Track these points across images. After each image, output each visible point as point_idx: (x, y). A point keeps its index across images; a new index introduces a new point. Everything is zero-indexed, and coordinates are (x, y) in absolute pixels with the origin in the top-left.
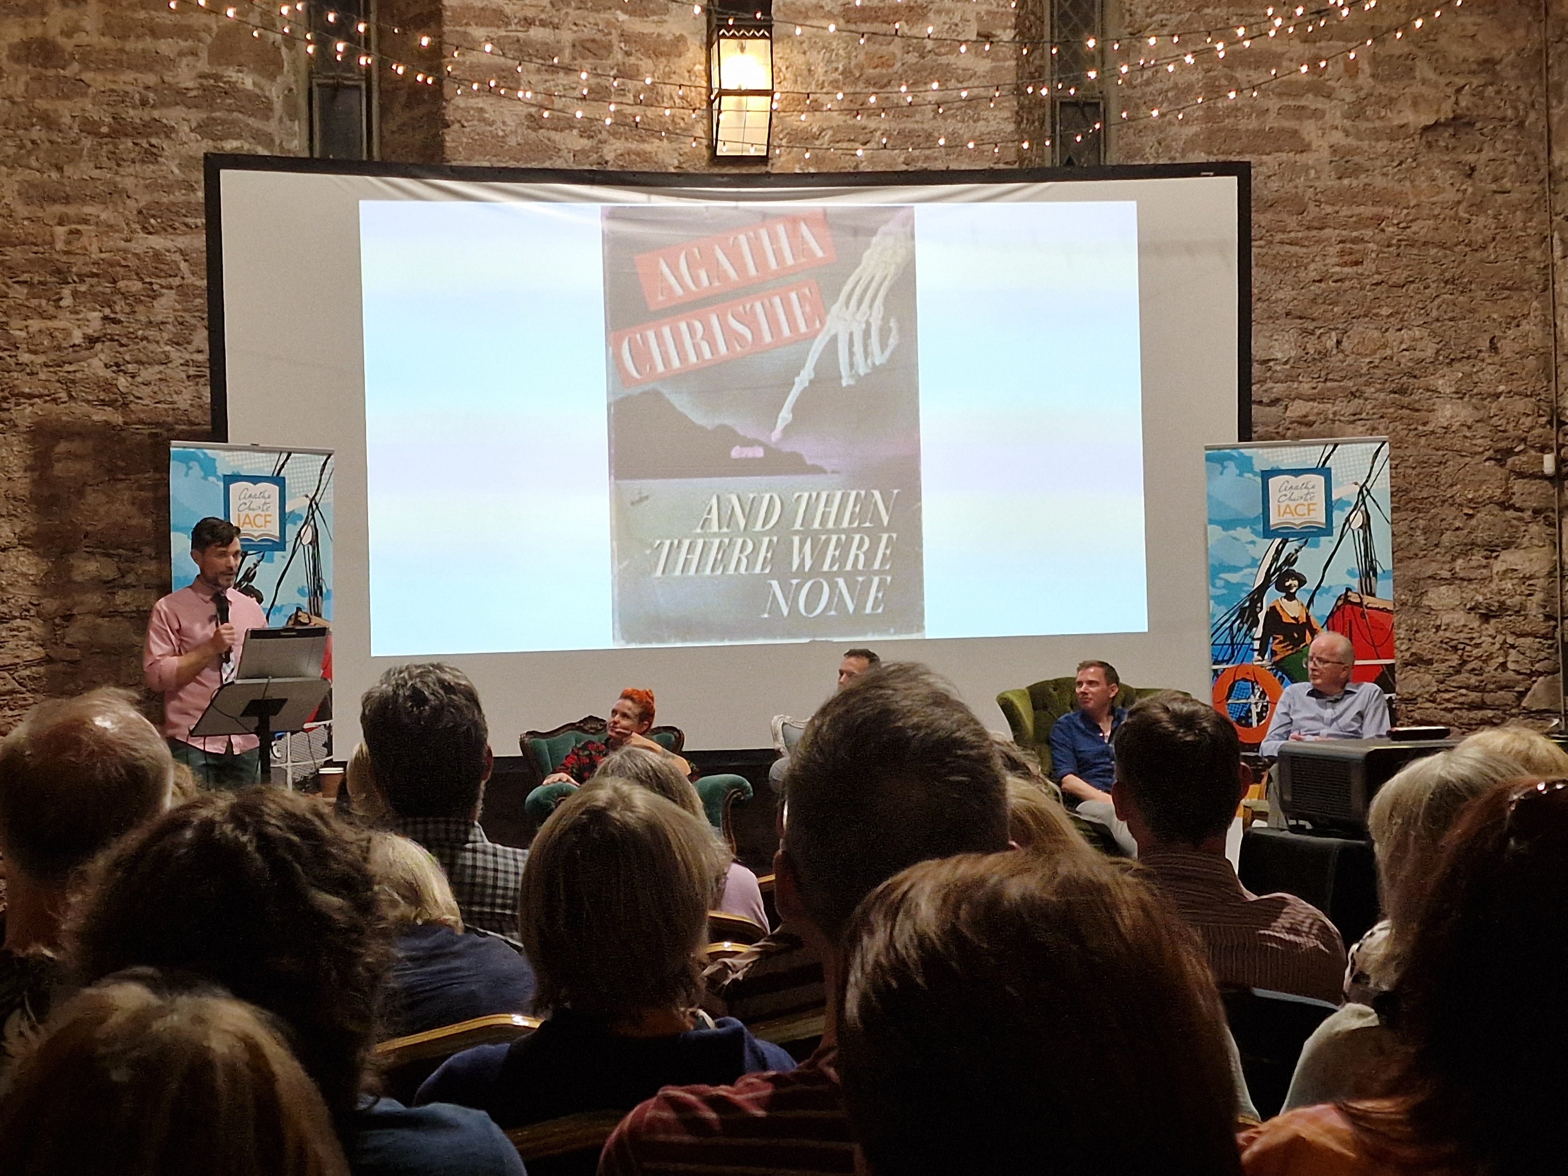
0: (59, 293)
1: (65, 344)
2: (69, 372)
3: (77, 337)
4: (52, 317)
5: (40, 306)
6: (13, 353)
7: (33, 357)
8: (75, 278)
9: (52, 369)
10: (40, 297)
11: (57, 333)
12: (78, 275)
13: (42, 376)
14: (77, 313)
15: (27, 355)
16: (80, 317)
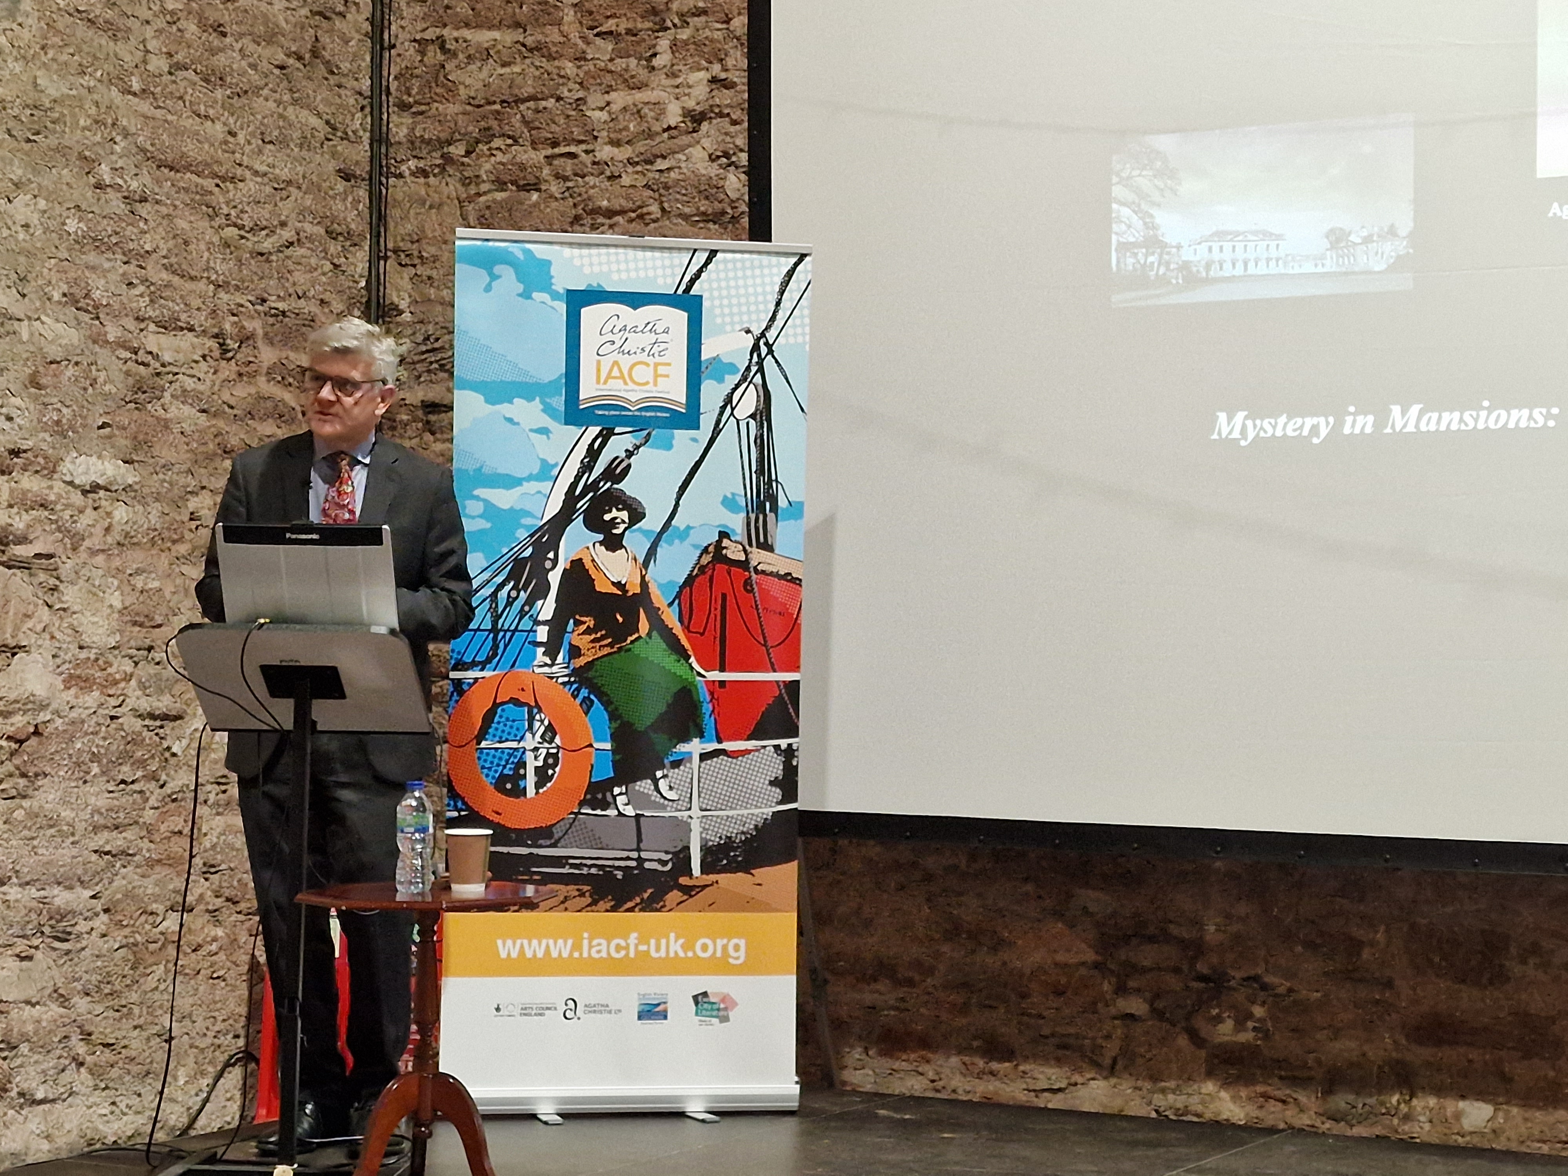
0: (654, 46)
1: (657, 127)
2: (660, 171)
3: (673, 117)
4: (640, 87)
5: (626, 70)
6: (590, 147)
7: (616, 150)
8: (676, 21)
9: (639, 168)
10: (629, 56)
11: (646, 110)
12: (681, 15)
13: (626, 180)
14: (675, 75)
15: (608, 148)
16: (679, 80)
